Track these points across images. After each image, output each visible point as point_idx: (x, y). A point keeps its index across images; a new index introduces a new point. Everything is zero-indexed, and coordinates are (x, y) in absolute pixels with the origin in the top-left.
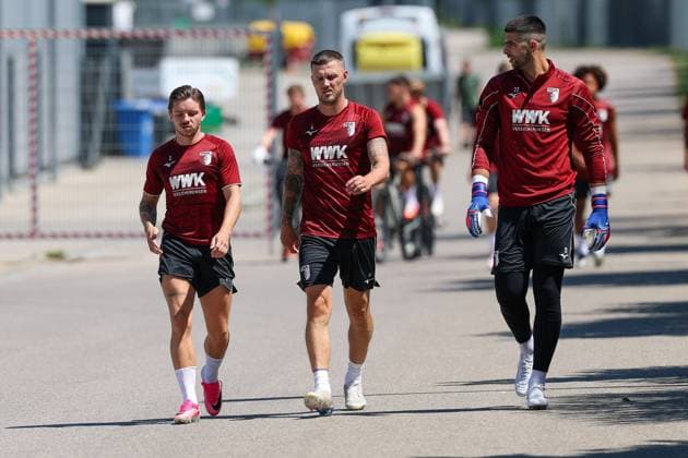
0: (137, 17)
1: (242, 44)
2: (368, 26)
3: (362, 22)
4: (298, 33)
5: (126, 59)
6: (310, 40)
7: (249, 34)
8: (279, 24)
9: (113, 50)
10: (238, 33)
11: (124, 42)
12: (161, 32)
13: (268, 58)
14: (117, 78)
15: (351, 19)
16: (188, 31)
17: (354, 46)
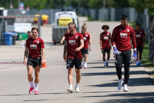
0: (8, 13)
1: (32, 20)
2: (61, 16)
3: (59, 15)
4: (45, 17)
5: (6, 23)
6: (47, 19)
7: (34, 17)
8: (41, 15)
9: (3, 21)
10: (31, 17)
11: (5, 19)
12: (14, 17)
13: (38, 23)
14: (4, 27)
15: (57, 14)
16: (20, 17)
17: (58, 20)
